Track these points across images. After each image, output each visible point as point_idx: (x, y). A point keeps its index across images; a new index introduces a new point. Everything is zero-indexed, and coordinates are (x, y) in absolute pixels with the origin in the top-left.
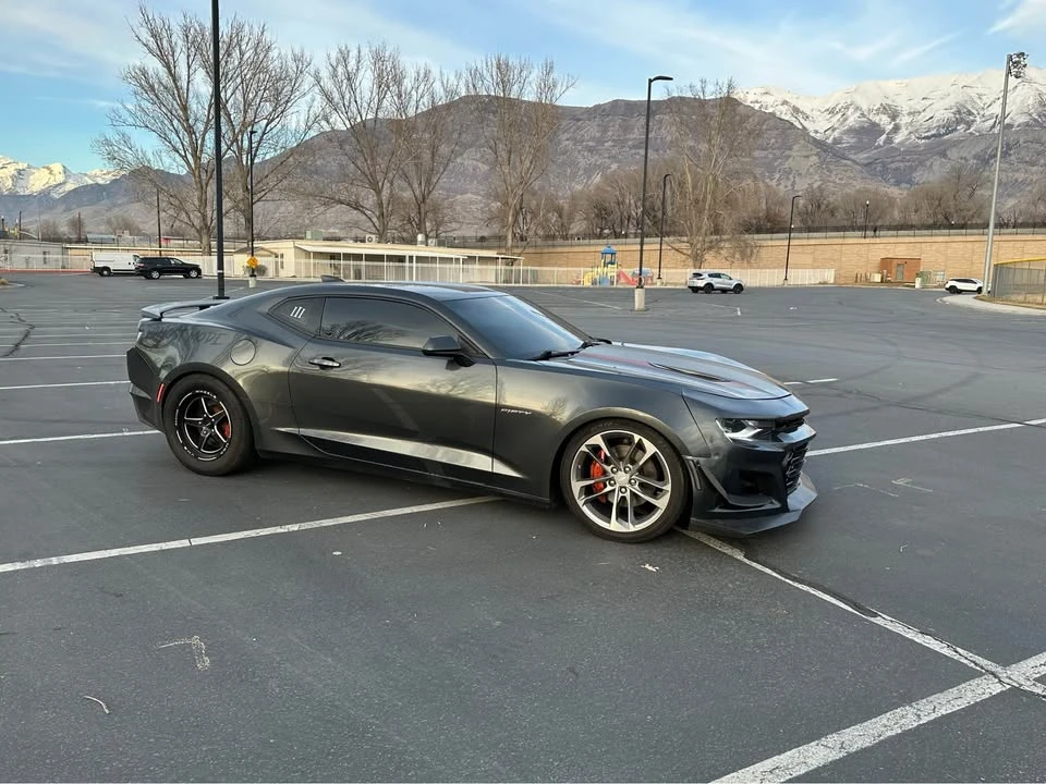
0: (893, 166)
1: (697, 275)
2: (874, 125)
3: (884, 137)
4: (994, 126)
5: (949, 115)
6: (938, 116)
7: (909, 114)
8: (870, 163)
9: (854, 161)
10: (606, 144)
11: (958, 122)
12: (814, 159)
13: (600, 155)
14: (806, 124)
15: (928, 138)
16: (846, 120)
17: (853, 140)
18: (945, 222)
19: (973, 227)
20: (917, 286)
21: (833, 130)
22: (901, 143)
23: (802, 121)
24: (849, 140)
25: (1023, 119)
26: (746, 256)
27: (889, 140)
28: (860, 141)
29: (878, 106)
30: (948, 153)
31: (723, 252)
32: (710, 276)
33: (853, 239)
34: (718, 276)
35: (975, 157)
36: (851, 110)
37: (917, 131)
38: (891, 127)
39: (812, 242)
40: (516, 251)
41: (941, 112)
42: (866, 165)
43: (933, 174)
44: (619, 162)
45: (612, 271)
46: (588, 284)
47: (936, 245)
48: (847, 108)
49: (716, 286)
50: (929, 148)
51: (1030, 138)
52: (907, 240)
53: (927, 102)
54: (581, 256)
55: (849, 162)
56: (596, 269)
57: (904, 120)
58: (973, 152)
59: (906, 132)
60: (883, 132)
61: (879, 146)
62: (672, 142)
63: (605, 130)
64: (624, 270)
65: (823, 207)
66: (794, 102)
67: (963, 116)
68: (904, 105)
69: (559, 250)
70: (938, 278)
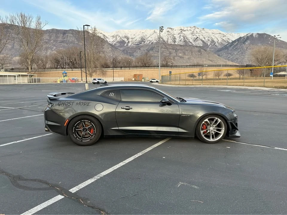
0: (129, 51)
1: (95, 79)
2: (124, 41)
3: (126, 44)
4: (149, 43)
5: (140, 39)
6: (138, 40)
7: (131, 39)
8: (124, 50)
9: (120, 50)
10: (51, 41)
11: (142, 41)
12: (110, 49)
13: (50, 44)
14: (107, 39)
15: (135, 45)
16: (117, 39)
17: (119, 44)
18: (145, 66)
19: (151, 67)
20: (143, 81)
21: (114, 41)
22: (130, 46)
23: (106, 39)
24: (118, 44)
25: (155, 41)
26: (104, 74)
27: (127, 45)
28: (121, 45)
29: (124, 36)
30: (141, 49)
31: (98, 73)
32: (98, 79)
33: (127, 70)
34: (100, 79)
35: (146, 50)
36: (118, 37)
37: (133, 43)
38: (127, 41)
39: (118, 70)
40: (32, 73)
41: (138, 39)
42: (123, 51)
43: (138, 54)
44: (56, 46)
45: (66, 78)
46: (59, 82)
47: (145, 71)
48: (117, 36)
49: (100, 82)
50: (136, 47)
51: (157, 46)
52: (139, 70)
53: (135, 36)
54: (54, 74)
55: (119, 50)
56: (61, 78)
57: (130, 40)
58: (146, 49)
59: (131, 43)
60: (126, 43)
61: (125, 46)
62: (71, 42)
63: (50, 37)
64: (70, 78)
65: (117, 62)
66: (103, 33)
67: (143, 40)
68: (130, 36)
69: (47, 72)
70: (147, 79)
